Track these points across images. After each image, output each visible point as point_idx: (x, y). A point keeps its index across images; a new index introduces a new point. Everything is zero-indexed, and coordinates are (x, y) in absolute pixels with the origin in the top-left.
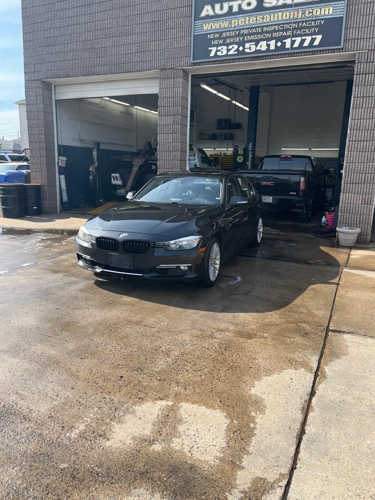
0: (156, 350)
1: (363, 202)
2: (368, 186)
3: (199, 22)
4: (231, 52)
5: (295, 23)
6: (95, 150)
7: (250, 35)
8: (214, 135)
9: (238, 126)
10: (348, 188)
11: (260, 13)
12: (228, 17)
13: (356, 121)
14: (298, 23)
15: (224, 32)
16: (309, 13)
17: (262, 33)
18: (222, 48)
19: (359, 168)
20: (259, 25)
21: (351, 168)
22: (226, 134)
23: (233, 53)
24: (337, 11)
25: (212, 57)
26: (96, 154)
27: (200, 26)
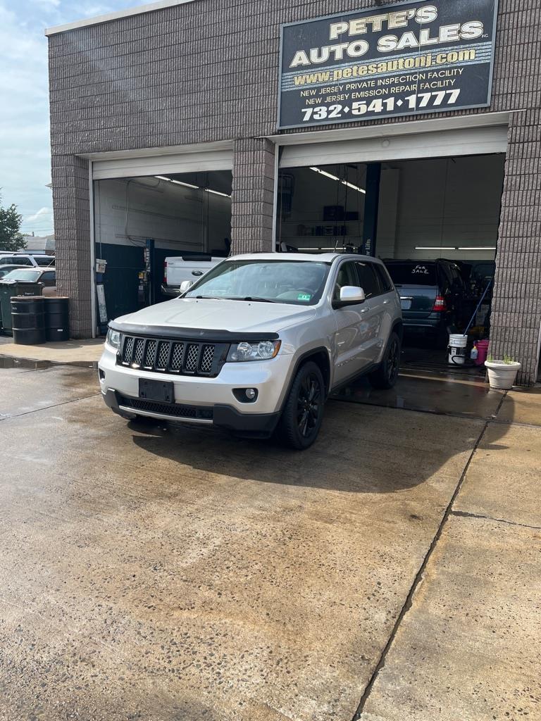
0: (190, 536)
1: (524, 324)
2: (531, 302)
3: (288, 74)
4: (332, 115)
5: (422, 73)
6: (147, 250)
7: (359, 90)
8: (318, 228)
9: (354, 216)
10: (502, 304)
11: (373, 60)
12: (328, 67)
13: (511, 209)
14: (427, 72)
15: (323, 87)
16: (442, 58)
17: (376, 87)
18: (320, 110)
19: (517, 276)
20: (371, 77)
21: (504, 275)
22: (336, 227)
23: (336, 116)
24: (480, 55)
25: (306, 122)
26: (148, 255)
27: (289, 80)
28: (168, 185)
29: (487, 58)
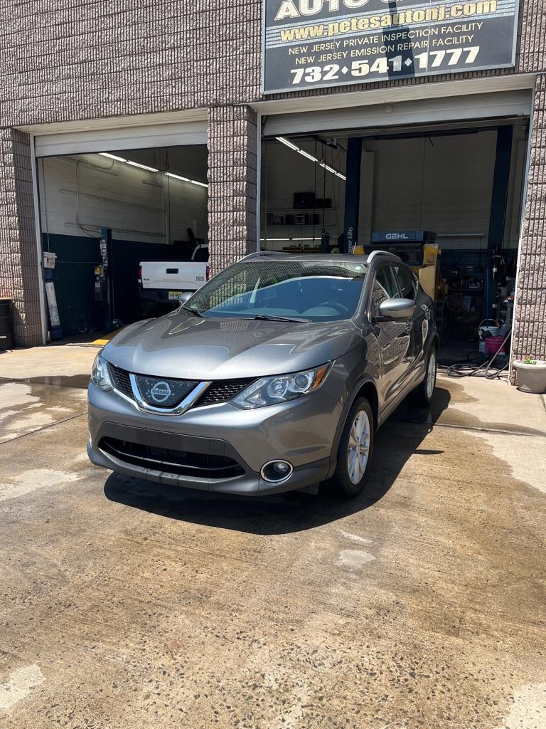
3: (273, 28)
4: (328, 77)
5: (435, 27)
6: (104, 241)
7: (359, 47)
8: (288, 217)
9: (327, 203)
11: (375, 12)
12: (321, 20)
14: (440, 27)
15: (316, 43)
16: (457, 10)
17: (380, 44)
18: (313, 71)
20: (374, 32)
22: (307, 216)
23: (332, 78)
24: (502, 7)
25: (296, 85)
26: (105, 247)
27: (275, 35)
28: (124, 167)
29: (510, 10)
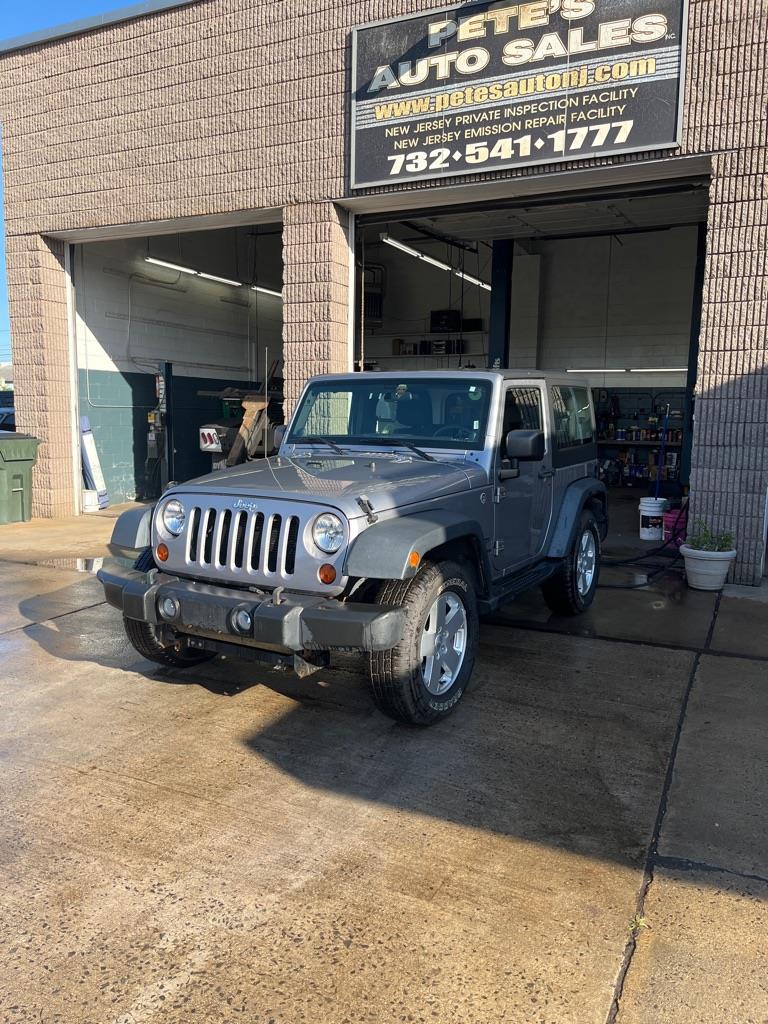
1: (743, 488)
2: (753, 452)
3: (366, 102)
4: (435, 165)
5: (573, 96)
7: (475, 125)
8: (424, 344)
9: (476, 325)
10: (707, 456)
11: (496, 78)
12: (427, 91)
13: (718, 307)
14: (581, 95)
15: (420, 121)
16: (604, 73)
17: (502, 120)
18: (417, 157)
19: (730, 411)
20: (494, 105)
21: (710, 410)
22: (449, 343)
23: (440, 166)
24: (663, 66)
25: (395, 176)
26: (163, 387)
27: (368, 111)
28: (194, 280)
29: (673, 71)
